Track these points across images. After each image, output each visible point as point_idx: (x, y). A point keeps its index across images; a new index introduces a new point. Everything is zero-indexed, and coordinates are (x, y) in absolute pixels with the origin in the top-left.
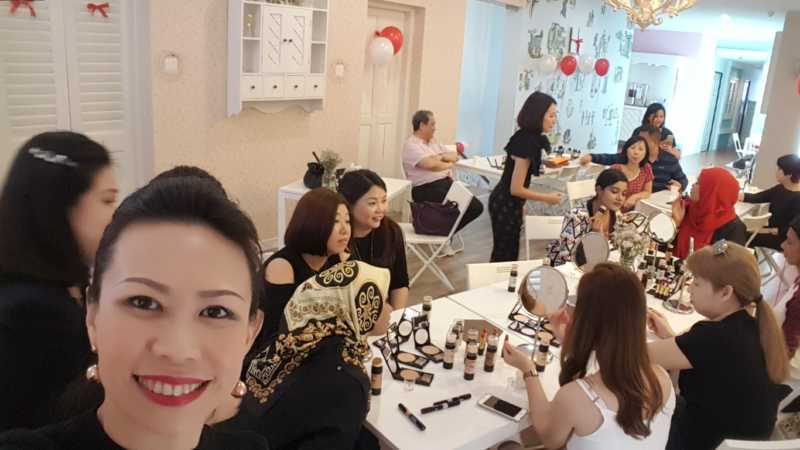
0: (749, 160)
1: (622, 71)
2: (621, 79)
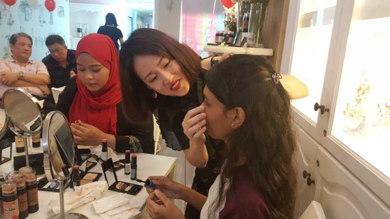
1: (63, 11)
2: (64, 15)
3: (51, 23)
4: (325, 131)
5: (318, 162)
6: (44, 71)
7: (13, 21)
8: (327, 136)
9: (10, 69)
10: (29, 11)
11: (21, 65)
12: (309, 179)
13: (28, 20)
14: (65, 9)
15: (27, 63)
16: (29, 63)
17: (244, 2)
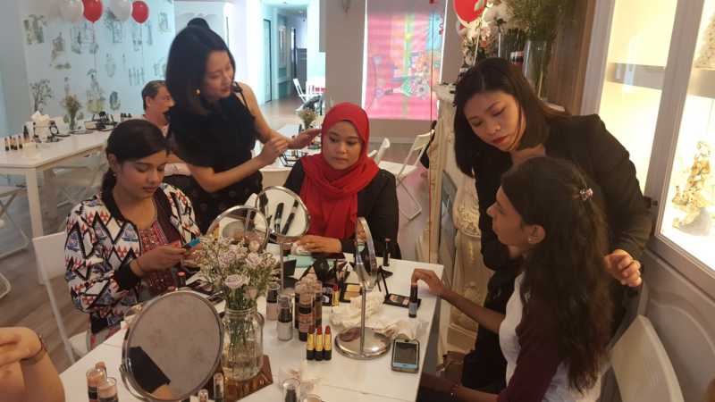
0: (317, 101)
1: (166, 18)
2: (169, 26)
3: (150, 42)
7: (97, 47)
10: (119, 27)
13: (118, 42)
14: (169, 17)
17: (510, 30)
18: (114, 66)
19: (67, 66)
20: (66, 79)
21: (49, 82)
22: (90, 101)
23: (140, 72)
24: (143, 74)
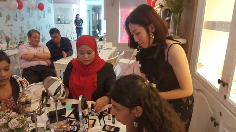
0: (103, 37)
1: (50, 9)
2: (51, 12)
3: (44, 17)
4: (225, 96)
5: (221, 113)
6: (47, 50)
7: (24, 18)
8: (227, 99)
9: (29, 51)
10: (32, 12)
11: (34, 48)
12: (215, 123)
13: (32, 17)
14: (51, 8)
15: (38, 47)
16: (39, 46)
17: (165, 9)
18: (30, 25)
19: (12, 25)
20: (11, 30)
21: (4, 31)
22: (21, 38)
23: (40, 27)
24: (41, 28)
